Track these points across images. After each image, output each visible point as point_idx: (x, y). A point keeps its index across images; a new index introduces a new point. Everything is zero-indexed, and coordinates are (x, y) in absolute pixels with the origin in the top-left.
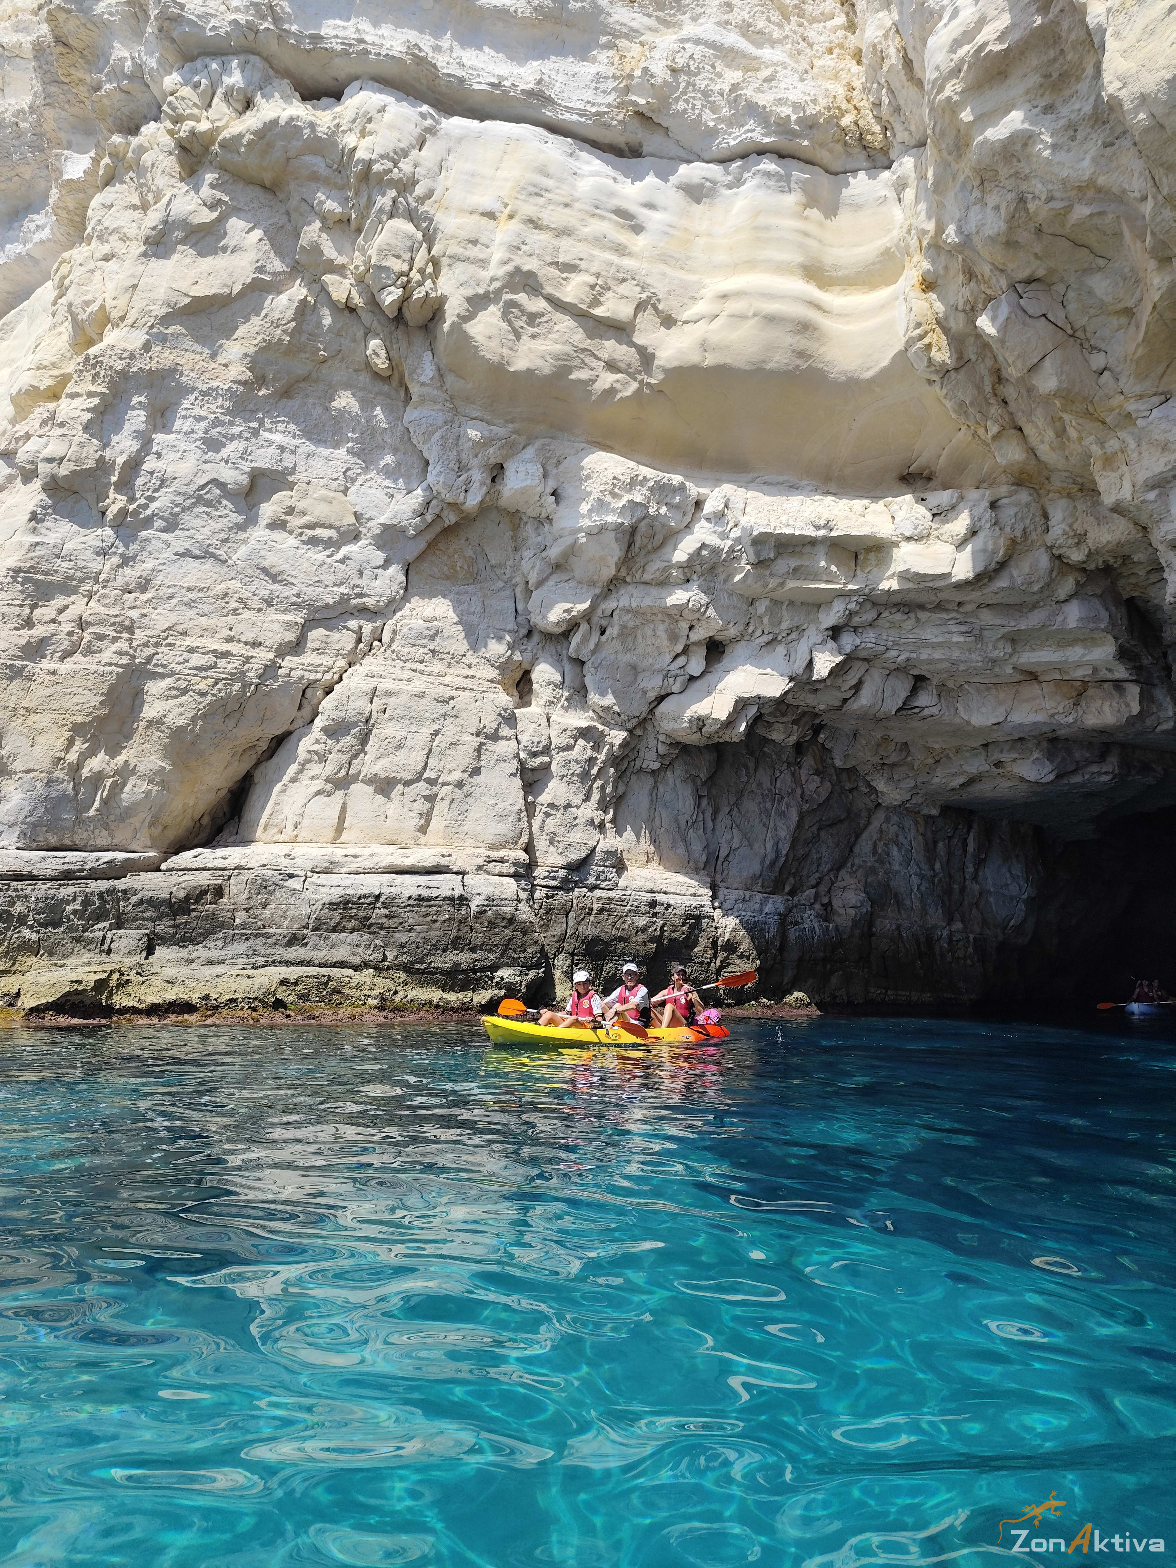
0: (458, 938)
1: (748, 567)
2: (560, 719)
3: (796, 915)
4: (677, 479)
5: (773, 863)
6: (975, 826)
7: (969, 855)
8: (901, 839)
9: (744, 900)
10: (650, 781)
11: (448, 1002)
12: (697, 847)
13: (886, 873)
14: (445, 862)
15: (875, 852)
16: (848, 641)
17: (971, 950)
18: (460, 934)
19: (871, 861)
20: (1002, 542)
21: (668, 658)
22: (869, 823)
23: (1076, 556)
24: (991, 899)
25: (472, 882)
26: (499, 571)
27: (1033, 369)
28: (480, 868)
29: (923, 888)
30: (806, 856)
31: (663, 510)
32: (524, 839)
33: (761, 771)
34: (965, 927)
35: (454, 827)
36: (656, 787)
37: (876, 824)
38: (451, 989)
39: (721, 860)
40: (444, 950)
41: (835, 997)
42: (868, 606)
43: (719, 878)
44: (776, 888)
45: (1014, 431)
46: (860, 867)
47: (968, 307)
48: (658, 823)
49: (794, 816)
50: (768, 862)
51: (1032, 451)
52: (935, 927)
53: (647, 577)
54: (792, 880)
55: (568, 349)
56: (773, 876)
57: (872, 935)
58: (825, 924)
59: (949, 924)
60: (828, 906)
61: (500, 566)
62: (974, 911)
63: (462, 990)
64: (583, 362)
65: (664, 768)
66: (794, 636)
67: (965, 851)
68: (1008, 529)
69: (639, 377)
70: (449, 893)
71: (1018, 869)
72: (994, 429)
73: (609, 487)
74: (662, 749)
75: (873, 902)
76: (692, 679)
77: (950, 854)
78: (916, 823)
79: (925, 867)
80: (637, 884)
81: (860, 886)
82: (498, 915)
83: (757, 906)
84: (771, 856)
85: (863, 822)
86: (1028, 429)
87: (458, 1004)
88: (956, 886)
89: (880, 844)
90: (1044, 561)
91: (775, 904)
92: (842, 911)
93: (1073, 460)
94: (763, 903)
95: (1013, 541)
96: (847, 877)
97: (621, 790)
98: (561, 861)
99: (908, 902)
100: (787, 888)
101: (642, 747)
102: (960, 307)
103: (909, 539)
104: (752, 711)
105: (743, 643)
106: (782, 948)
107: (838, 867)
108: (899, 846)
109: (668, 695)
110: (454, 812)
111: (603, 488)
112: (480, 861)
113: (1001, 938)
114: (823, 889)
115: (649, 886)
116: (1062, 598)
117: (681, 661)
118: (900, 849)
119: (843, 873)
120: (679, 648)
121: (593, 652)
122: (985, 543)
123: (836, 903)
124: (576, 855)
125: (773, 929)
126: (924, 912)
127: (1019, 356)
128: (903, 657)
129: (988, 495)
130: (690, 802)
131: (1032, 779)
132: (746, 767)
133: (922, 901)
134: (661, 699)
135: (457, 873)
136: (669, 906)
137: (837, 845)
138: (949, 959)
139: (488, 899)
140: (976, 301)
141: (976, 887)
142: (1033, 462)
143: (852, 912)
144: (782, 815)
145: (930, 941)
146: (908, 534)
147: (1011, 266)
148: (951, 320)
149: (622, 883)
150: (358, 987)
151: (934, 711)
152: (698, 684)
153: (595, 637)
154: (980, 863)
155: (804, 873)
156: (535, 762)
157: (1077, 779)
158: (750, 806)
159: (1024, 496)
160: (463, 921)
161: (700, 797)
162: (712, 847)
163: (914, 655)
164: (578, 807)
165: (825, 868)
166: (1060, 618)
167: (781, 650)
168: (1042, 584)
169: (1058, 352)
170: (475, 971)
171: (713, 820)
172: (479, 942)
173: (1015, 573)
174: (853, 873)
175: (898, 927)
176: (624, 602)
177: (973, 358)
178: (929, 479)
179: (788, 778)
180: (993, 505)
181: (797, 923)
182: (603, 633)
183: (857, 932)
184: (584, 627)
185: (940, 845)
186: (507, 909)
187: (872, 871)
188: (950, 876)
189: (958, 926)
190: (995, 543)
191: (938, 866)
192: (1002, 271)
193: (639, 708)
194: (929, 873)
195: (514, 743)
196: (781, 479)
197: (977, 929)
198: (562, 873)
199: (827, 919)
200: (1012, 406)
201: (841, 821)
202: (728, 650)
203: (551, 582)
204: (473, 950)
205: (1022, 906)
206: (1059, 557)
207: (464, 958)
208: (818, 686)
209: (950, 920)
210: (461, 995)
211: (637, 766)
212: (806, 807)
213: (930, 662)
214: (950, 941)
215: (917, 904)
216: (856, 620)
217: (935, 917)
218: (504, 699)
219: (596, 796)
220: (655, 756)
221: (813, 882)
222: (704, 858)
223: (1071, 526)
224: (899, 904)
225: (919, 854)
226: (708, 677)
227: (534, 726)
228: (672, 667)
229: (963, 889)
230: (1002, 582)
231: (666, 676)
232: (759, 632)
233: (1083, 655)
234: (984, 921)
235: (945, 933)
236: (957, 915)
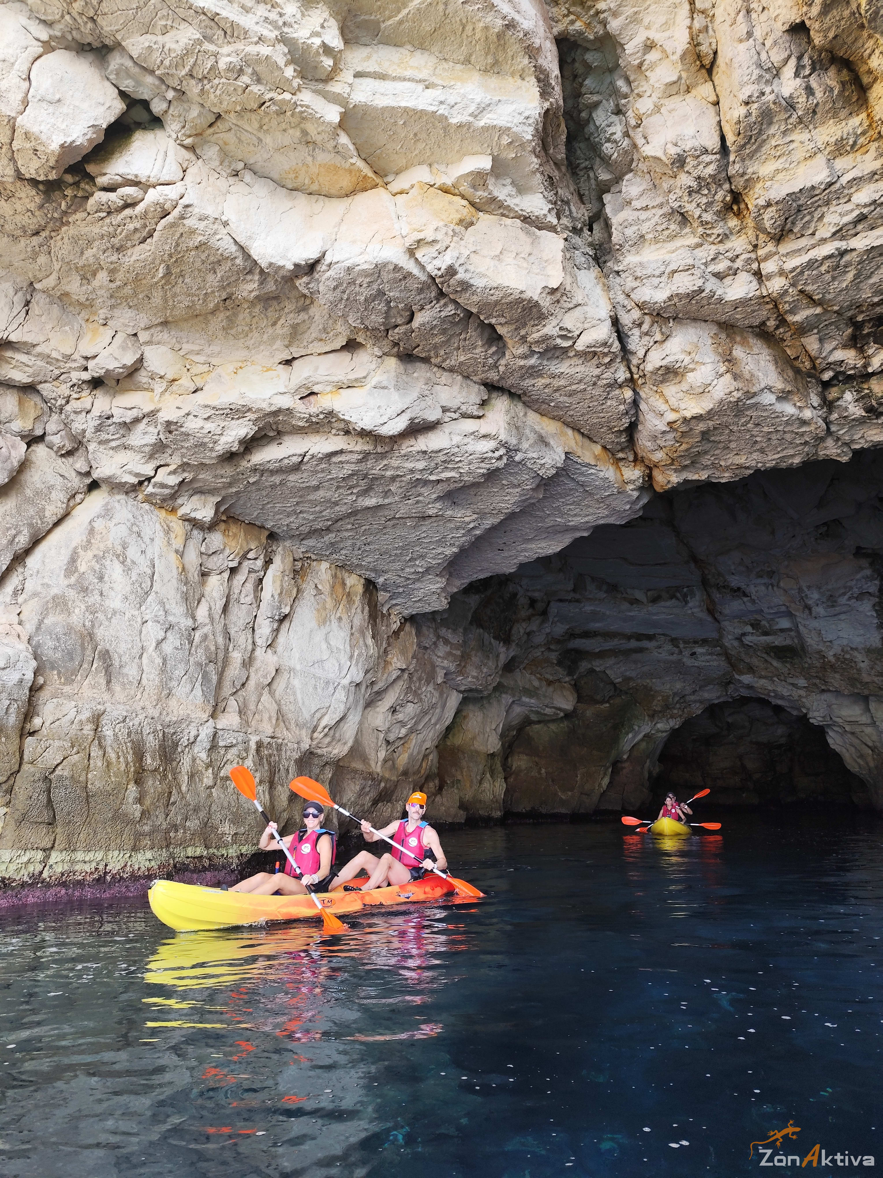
6: (277, 560)
7: (264, 606)
8: (132, 553)
13: (92, 610)
15: (72, 570)
17: (249, 763)
19: (60, 585)
22: (67, 515)
24: (296, 682)
29: (168, 648)
34: (244, 723)
37: (82, 517)
46: (33, 593)
52: (186, 720)
57: (27, 732)
59: (213, 716)
62: (266, 697)
67: (258, 600)
71: (338, 638)
75: (43, 664)
77: (229, 597)
78: (168, 531)
79: (178, 610)
85: (54, 511)
88: (237, 657)
89: (87, 557)
99: (131, 671)
108: (127, 565)
113: (305, 745)
118: (127, 571)
126: (164, 692)
131: (366, 422)
133: (163, 671)
138: (207, 781)
141: (272, 660)
154: (281, 621)
175: (98, 717)
185: (212, 579)
187: (60, 604)
188: (228, 637)
189: (230, 720)
191: (202, 613)
197: (266, 728)
205: (341, 695)
209: (216, 712)
214: (213, 747)
215: (151, 676)
217: (188, 701)
224: (110, 673)
225: (166, 587)
229: (248, 663)
233: (482, 109)
234: (280, 716)
235: (206, 732)
236: (233, 704)
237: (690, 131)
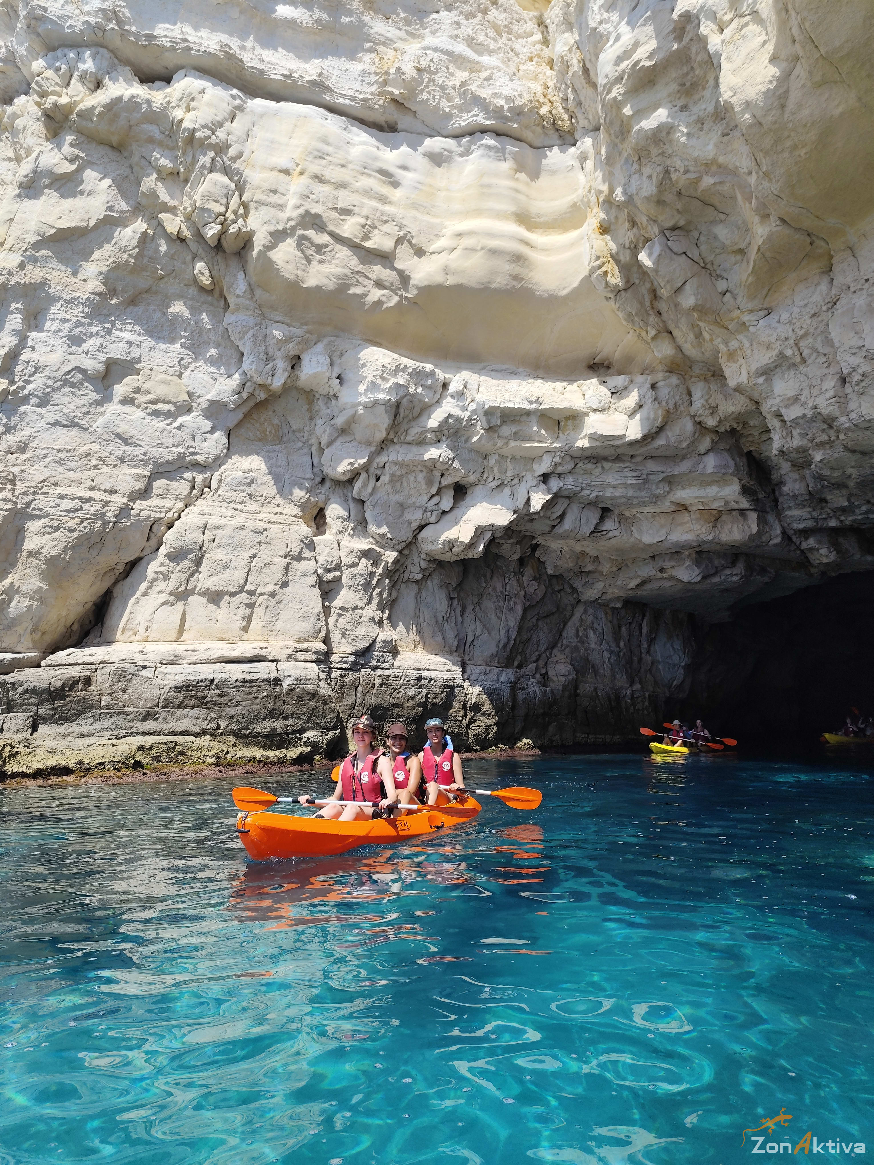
0: (274, 709)
1: (482, 431)
2: (347, 544)
3: (523, 683)
4: (429, 367)
5: (505, 646)
6: (647, 614)
7: (644, 636)
8: (596, 625)
9: (485, 673)
10: (415, 588)
11: (267, 758)
12: (451, 636)
13: (586, 650)
14: (263, 653)
15: (577, 635)
16: (555, 484)
17: (647, 703)
18: (276, 706)
19: (575, 642)
20: (660, 412)
21: (426, 498)
22: (572, 615)
23: (711, 422)
24: (660, 667)
25: (284, 667)
26: (299, 435)
27: (678, 291)
28: (290, 657)
29: (612, 660)
30: (529, 640)
31: (420, 390)
32: (323, 634)
33: (495, 579)
34: (642, 687)
35: (269, 626)
36: (419, 592)
37: (578, 614)
38: (270, 748)
39: (468, 644)
40: (264, 719)
41: (552, 741)
42: (568, 458)
43: (467, 657)
44: (507, 663)
45: (666, 334)
46: (567, 646)
47: (632, 246)
48: (421, 618)
49: (519, 610)
50: (501, 645)
51: (679, 348)
52: (622, 688)
53: (409, 438)
54: (519, 657)
55: (347, 271)
56: (506, 654)
57: (577, 695)
58: (543, 689)
59: (631, 686)
60: (545, 676)
61: (299, 431)
62: (648, 676)
63: (279, 748)
64: (358, 281)
65: (425, 578)
66: (516, 481)
67: (641, 633)
68: (664, 403)
69: (400, 293)
70: (266, 676)
71: (678, 645)
72: (652, 332)
73: (379, 373)
74: (424, 565)
75: (577, 672)
76: (444, 512)
77: (630, 635)
78: (606, 614)
79: (613, 645)
80: (407, 664)
81: (568, 660)
82: (304, 691)
83: (495, 677)
84: (504, 641)
85: (568, 614)
86: (676, 333)
87: (275, 760)
88: (635, 658)
89: (581, 630)
90: (689, 426)
91: (508, 675)
92: (555, 679)
93: (707, 354)
94: (499, 675)
95: (668, 411)
96: (558, 654)
97: (394, 595)
98: (350, 649)
99: (602, 671)
100: (516, 664)
101: (408, 563)
102: (627, 246)
103: (595, 410)
104: (488, 536)
105: (480, 486)
106: (513, 707)
107: (552, 647)
108: (595, 630)
109: (427, 525)
110: (269, 615)
111: (375, 373)
112: (290, 651)
113: (667, 695)
114: (541, 663)
115: (416, 665)
116: (703, 452)
117: (436, 500)
118: (595, 633)
119: (555, 651)
120: (434, 490)
121: (371, 494)
122: (649, 413)
123: (551, 673)
124: (362, 645)
125: (507, 693)
126: (613, 677)
127: (668, 282)
128: (593, 495)
129: (649, 379)
130: (445, 603)
131: (686, 580)
132: (485, 576)
133: (612, 669)
134: (421, 527)
135: (272, 661)
136: (431, 679)
137: (551, 631)
138: (632, 711)
139: (296, 679)
140: (637, 242)
141: (649, 658)
142: (680, 356)
143: (562, 679)
144: (511, 610)
145: (618, 698)
146: (594, 407)
147: (660, 218)
148: (621, 254)
149: (396, 664)
150: (199, 749)
151: (616, 533)
152: (448, 517)
153: (372, 482)
154: (651, 641)
155: (528, 652)
156: (329, 576)
157: (716, 580)
158: (488, 604)
159: (674, 380)
160: (277, 697)
161: (452, 599)
162: (462, 635)
163: (601, 494)
164: (362, 609)
165: (543, 648)
166: (701, 466)
167: (507, 491)
168: (688, 442)
169: (695, 279)
170: (287, 734)
171: (462, 615)
172: (290, 712)
173: (670, 434)
174: (562, 651)
175: (596, 689)
176: (393, 457)
177: (637, 282)
178: (608, 367)
179: (515, 583)
180: (653, 386)
181: (523, 689)
182: (378, 480)
183: (567, 694)
184: (364, 475)
185: (623, 629)
186: (311, 687)
187: (576, 649)
188: (631, 651)
189: (637, 686)
190: (655, 414)
191: (622, 644)
192: (655, 221)
193: (406, 535)
194: (617, 649)
195: (313, 562)
196: (504, 367)
197: (651, 688)
198: (352, 658)
199: (545, 685)
200: (665, 316)
201: (553, 614)
202: (469, 492)
203: (338, 443)
204: (286, 718)
205: (681, 671)
206: (700, 423)
207: (279, 724)
208: (534, 517)
209: (632, 683)
210: (277, 752)
211: (406, 577)
212: (528, 604)
213: (612, 498)
214: (632, 698)
215: (608, 672)
216: (560, 469)
217: (621, 680)
218: (305, 530)
219: (375, 601)
220: (418, 570)
221: (535, 658)
222: (456, 643)
223: (707, 401)
224: (596, 672)
225: (608, 637)
226: (456, 511)
227: (328, 549)
228: (429, 505)
229: (640, 660)
230: (661, 441)
231: (425, 511)
232: (491, 479)
233: (718, 492)
234: (656, 682)
235: (629, 692)
236: (637, 679)
237: (797, 487)
